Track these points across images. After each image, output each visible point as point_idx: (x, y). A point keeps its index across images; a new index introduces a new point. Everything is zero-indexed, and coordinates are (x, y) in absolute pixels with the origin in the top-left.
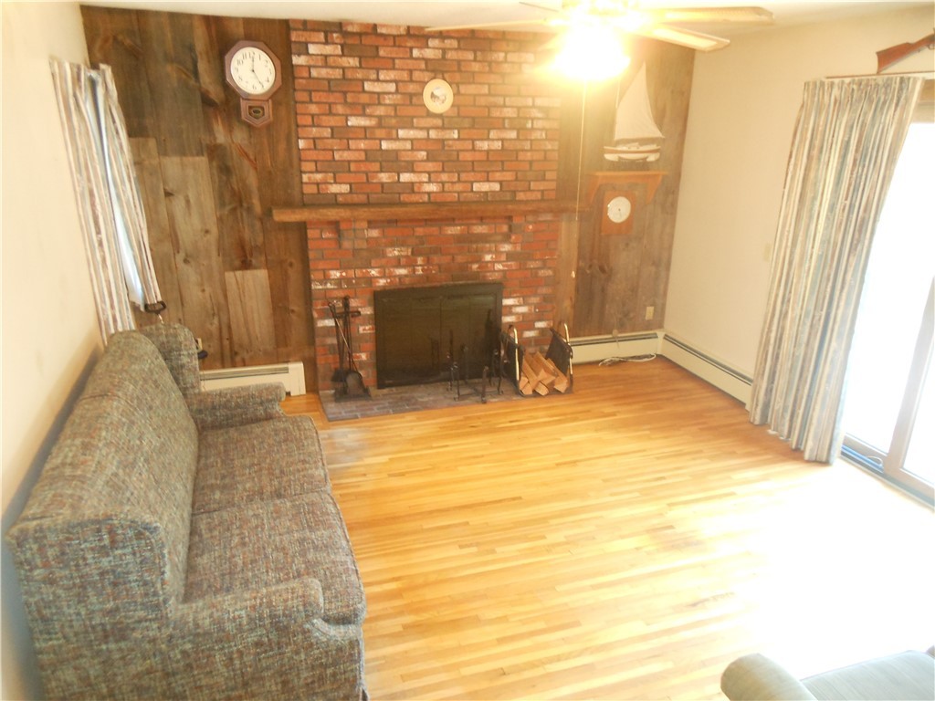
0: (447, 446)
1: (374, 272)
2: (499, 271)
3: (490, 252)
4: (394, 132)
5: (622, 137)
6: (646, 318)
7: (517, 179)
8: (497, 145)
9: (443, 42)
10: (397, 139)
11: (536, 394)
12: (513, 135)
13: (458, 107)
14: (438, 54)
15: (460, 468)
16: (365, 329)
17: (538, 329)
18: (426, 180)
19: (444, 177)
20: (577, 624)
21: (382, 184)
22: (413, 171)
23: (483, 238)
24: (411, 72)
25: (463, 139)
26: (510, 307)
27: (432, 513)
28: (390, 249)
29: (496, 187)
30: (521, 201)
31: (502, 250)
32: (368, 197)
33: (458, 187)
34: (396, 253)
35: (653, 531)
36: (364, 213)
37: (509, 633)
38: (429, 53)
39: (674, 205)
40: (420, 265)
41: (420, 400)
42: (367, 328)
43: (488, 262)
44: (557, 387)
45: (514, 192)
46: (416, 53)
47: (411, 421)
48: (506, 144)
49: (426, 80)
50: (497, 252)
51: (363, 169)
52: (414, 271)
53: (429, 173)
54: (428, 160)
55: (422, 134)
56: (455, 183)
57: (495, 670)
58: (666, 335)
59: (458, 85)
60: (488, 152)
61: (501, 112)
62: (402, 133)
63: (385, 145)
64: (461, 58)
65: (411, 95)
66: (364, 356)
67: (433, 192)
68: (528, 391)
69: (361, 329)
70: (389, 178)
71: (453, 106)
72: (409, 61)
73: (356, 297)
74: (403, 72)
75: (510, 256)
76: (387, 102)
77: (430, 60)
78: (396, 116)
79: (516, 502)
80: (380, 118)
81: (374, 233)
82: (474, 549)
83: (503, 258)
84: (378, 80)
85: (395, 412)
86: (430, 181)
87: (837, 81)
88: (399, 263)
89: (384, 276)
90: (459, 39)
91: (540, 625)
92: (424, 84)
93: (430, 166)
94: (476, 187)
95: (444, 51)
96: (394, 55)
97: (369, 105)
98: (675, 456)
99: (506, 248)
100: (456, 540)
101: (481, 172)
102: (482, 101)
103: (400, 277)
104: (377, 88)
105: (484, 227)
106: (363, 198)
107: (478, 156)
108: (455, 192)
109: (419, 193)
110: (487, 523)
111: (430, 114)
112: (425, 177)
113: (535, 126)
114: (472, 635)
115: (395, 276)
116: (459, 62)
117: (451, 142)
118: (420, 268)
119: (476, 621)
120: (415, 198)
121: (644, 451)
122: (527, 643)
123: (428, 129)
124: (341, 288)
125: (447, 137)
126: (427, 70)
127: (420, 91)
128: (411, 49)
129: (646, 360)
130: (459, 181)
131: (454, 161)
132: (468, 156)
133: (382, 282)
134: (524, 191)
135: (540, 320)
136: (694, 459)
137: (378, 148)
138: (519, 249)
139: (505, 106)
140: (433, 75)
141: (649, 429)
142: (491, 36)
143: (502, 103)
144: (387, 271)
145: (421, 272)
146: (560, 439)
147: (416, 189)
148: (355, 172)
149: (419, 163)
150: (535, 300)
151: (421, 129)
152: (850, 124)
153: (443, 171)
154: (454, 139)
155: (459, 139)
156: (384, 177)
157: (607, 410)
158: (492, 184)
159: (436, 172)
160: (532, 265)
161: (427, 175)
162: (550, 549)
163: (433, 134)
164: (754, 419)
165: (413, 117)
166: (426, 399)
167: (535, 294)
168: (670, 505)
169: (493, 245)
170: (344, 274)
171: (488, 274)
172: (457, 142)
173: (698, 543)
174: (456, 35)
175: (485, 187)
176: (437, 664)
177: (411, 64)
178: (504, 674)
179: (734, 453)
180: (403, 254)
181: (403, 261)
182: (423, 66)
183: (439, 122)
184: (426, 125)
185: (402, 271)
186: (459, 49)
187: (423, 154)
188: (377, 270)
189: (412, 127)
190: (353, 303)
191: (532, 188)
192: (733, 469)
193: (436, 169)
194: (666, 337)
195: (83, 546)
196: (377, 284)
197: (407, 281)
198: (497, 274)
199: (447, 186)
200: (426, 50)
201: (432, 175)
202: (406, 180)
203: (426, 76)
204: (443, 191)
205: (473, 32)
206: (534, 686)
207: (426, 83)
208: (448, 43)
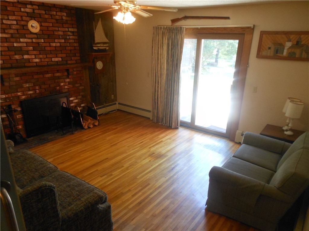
0: (71, 150)
1: (19, 94)
2: (67, 88)
3: (62, 82)
4: (18, 39)
5: (97, 42)
6: (112, 99)
7: (67, 56)
8: (58, 44)
9: (33, 6)
10: (20, 42)
11: (89, 127)
12: (63, 41)
13: (42, 31)
14: (31, 11)
15: (82, 155)
16: (19, 116)
17: (82, 106)
18: (34, 57)
19: (41, 56)
20: (149, 184)
21: (17, 60)
22: (28, 54)
23: (59, 78)
24: (22, 17)
25: (45, 42)
26: (72, 100)
27: (83, 171)
28: (25, 84)
29: (60, 59)
30: (69, 64)
31: (67, 81)
32: (11, 65)
33: (47, 60)
34: (27, 85)
35: (150, 155)
36: (13, 71)
37: (133, 193)
38: (28, 10)
39: (114, 63)
40: (37, 89)
41: (49, 138)
42: (20, 116)
43: (63, 86)
44: (95, 124)
45: (67, 61)
46: (22, 10)
47: (50, 146)
48: (61, 44)
49: (28, 20)
50: (65, 82)
51: (8, 54)
52: (35, 92)
53: (35, 55)
54: (34, 50)
55: (30, 40)
56: (45, 58)
57: (137, 203)
58: (119, 103)
59: (41, 22)
60: (55, 47)
61: (58, 33)
62: (21, 40)
63: (15, 45)
64: (40, 13)
65: (23, 26)
66: (20, 127)
67: (38, 62)
68: (86, 127)
69: (18, 116)
70: (19, 57)
71: (40, 30)
72: (20, 13)
73: (13, 104)
74: (19, 17)
75: (69, 83)
76: (14, 28)
77: (28, 12)
78: (18, 33)
79: (107, 160)
80: (12, 34)
81: (17, 79)
82: (105, 176)
83: (67, 84)
84: (8, 19)
85: (42, 144)
86: (36, 58)
87: (162, 27)
88: (29, 89)
89: (24, 95)
90: (38, 6)
91: (140, 188)
92: (27, 22)
93: (35, 52)
94: (53, 59)
95: (34, 10)
96: (14, 10)
97: (6, 29)
98: (141, 136)
99: (68, 80)
100: (98, 175)
101: (54, 54)
102: (50, 29)
103: (30, 94)
104: (9, 22)
105: (59, 73)
106: (9, 65)
107: (52, 49)
108: (46, 62)
109: (32, 62)
110: (103, 168)
111: (32, 33)
112: (33, 57)
113: (70, 38)
114: (124, 198)
115: (29, 94)
116: (40, 14)
117: (41, 43)
118: (38, 90)
119: (123, 194)
120: (31, 64)
121: (132, 136)
122: (140, 194)
123: (32, 39)
124: (7, 102)
125: (40, 41)
126: (28, 16)
127: (26, 24)
128: (20, 8)
129: (114, 111)
130: (47, 57)
131: (43, 50)
132: (48, 48)
133: (23, 97)
134: (70, 60)
135: (82, 104)
136: (147, 135)
137: (13, 46)
138: (72, 80)
139: (58, 31)
140: (30, 18)
141: (129, 130)
142: (50, 5)
143: (58, 30)
144: (25, 93)
145: (38, 92)
146: (106, 139)
147: (31, 61)
148: (4, 55)
149: (30, 51)
150: (80, 97)
151: (29, 38)
152: (168, 38)
153: (40, 54)
154: (43, 42)
155: (44, 42)
156: (17, 57)
157: (114, 128)
158: (59, 58)
159: (37, 54)
160: (77, 85)
161: (34, 56)
162: (127, 169)
163: (34, 40)
164: (155, 121)
165: (25, 34)
166: (51, 137)
167: (79, 95)
168: (150, 148)
169: (63, 80)
170: (7, 96)
171: (63, 90)
172: (44, 44)
173: (163, 155)
174: (37, 4)
175: (57, 59)
176: (120, 209)
177: (21, 14)
178: (141, 203)
179: (155, 131)
180: (30, 86)
181: (31, 88)
182: (26, 15)
183: (36, 36)
184: (31, 37)
185: (31, 92)
186: (39, 9)
187: (31, 48)
188: (20, 93)
189: (25, 38)
190: (13, 107)
191: (72, 59)
192: (158, 135)
193: (37, 53)
194: (119, 104)
195: (32, 202)
196: (22, 98)
197: (33, 96)
198: (66, 90)
199: (42, 59)
200: (27, 9)
201: (36, 56)
202: (26, 58)
203: (28, 19)
204: (41, 61)
205: (43, 3)
206: (150, 203)
207: (29, 21)
208: (35, 7)
